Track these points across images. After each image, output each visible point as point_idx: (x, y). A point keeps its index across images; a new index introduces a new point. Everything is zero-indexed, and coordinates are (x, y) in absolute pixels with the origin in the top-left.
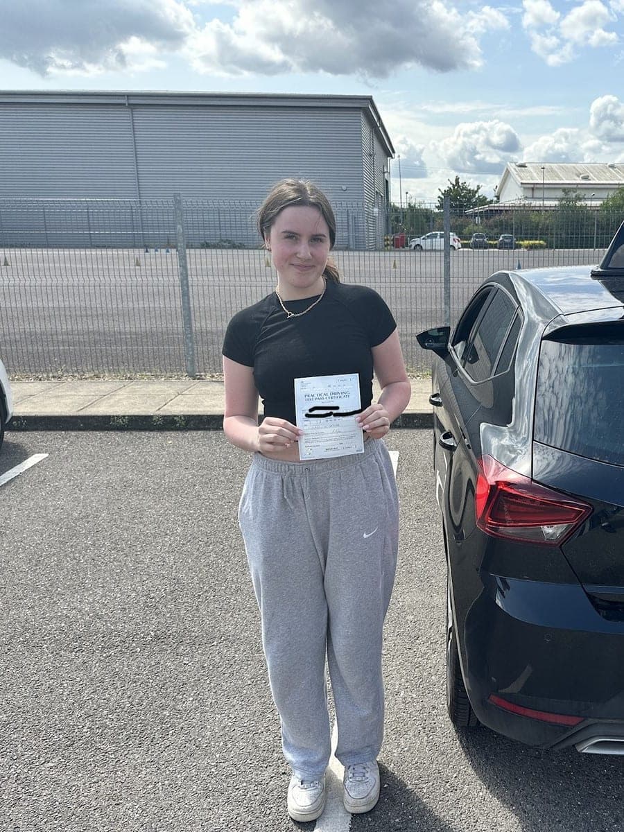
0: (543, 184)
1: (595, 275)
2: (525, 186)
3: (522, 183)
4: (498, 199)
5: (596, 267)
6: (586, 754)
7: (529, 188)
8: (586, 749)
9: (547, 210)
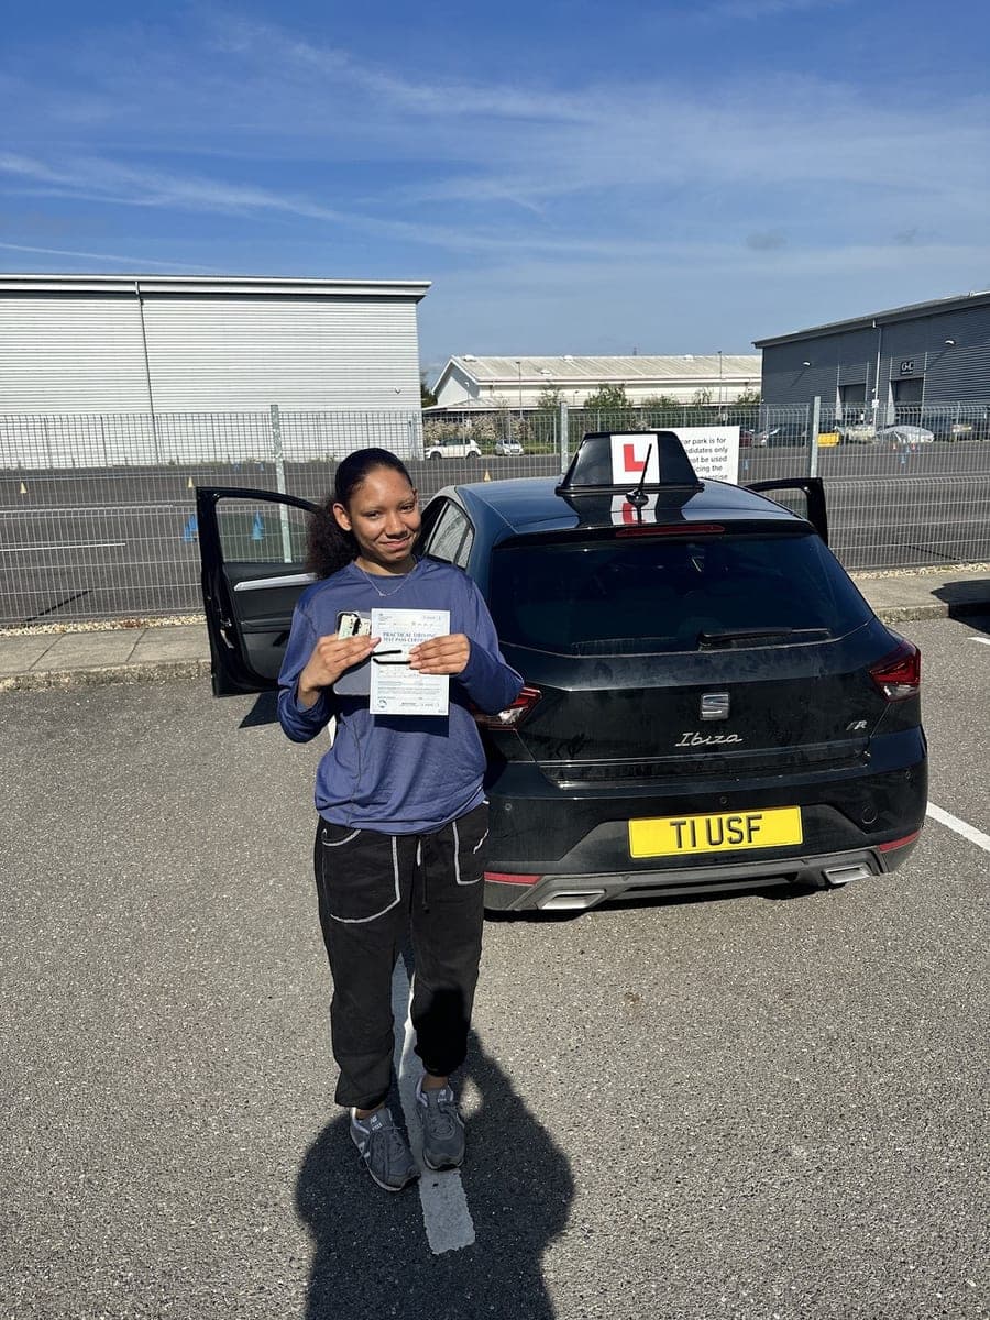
8: (546, 905)
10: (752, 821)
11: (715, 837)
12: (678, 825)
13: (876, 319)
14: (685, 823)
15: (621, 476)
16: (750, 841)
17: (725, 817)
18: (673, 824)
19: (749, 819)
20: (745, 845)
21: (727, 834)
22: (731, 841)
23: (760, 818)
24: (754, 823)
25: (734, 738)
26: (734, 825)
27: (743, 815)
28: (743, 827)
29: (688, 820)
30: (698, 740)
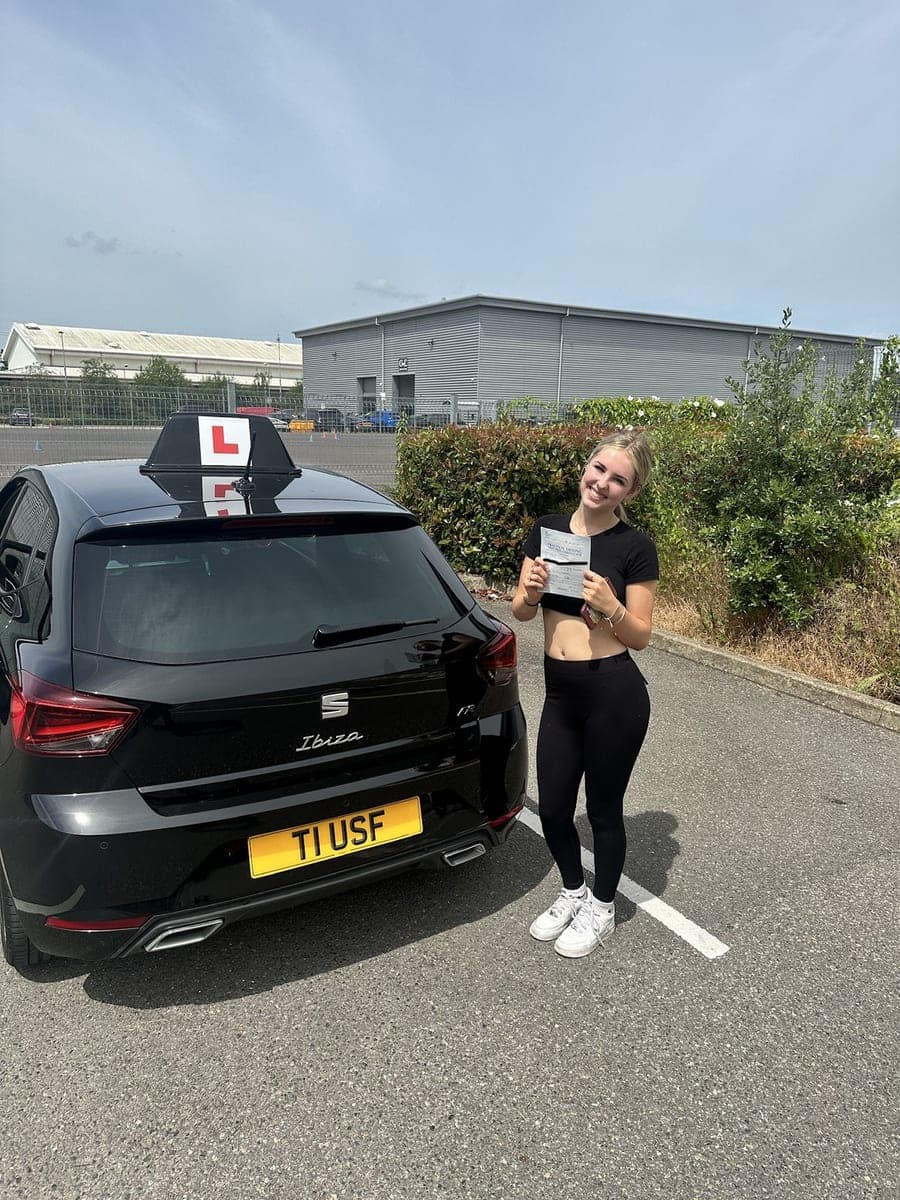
0: (63, 350)
1: (143, 471)
2: (39, 352)
3: (35, 349)
4: (6, 365)
5: (143, 462)
6: (156, 952)
7: (44, 354)
8: (154, 947)
9: (71, 381)
10: (375, 819)
11: (339, 842)
12: (301, 835)
13: (379, 317)
14: (307, 832)
15: (209, 457)
16: (374, 839)
17: (348, 819)
18: (294, 835)
19: (372, 816)
20: (369, 844)
21: (351, 835)
22: (356, 843)
23: (382, 813)
24: (377, 820)
25: (354, 736)
26: (358, 825)
27: (366, 814)
28: (366, 826)
29: (311, 827)
30: (319, 742)
